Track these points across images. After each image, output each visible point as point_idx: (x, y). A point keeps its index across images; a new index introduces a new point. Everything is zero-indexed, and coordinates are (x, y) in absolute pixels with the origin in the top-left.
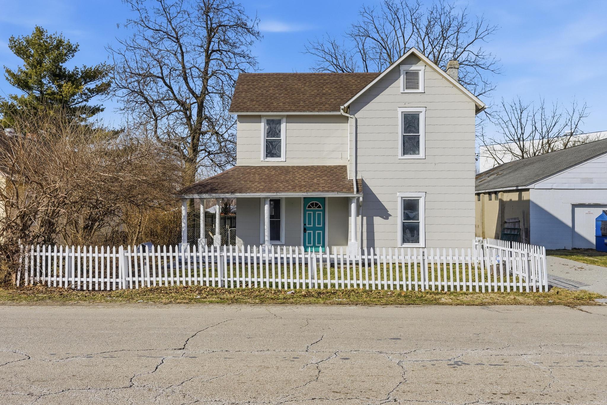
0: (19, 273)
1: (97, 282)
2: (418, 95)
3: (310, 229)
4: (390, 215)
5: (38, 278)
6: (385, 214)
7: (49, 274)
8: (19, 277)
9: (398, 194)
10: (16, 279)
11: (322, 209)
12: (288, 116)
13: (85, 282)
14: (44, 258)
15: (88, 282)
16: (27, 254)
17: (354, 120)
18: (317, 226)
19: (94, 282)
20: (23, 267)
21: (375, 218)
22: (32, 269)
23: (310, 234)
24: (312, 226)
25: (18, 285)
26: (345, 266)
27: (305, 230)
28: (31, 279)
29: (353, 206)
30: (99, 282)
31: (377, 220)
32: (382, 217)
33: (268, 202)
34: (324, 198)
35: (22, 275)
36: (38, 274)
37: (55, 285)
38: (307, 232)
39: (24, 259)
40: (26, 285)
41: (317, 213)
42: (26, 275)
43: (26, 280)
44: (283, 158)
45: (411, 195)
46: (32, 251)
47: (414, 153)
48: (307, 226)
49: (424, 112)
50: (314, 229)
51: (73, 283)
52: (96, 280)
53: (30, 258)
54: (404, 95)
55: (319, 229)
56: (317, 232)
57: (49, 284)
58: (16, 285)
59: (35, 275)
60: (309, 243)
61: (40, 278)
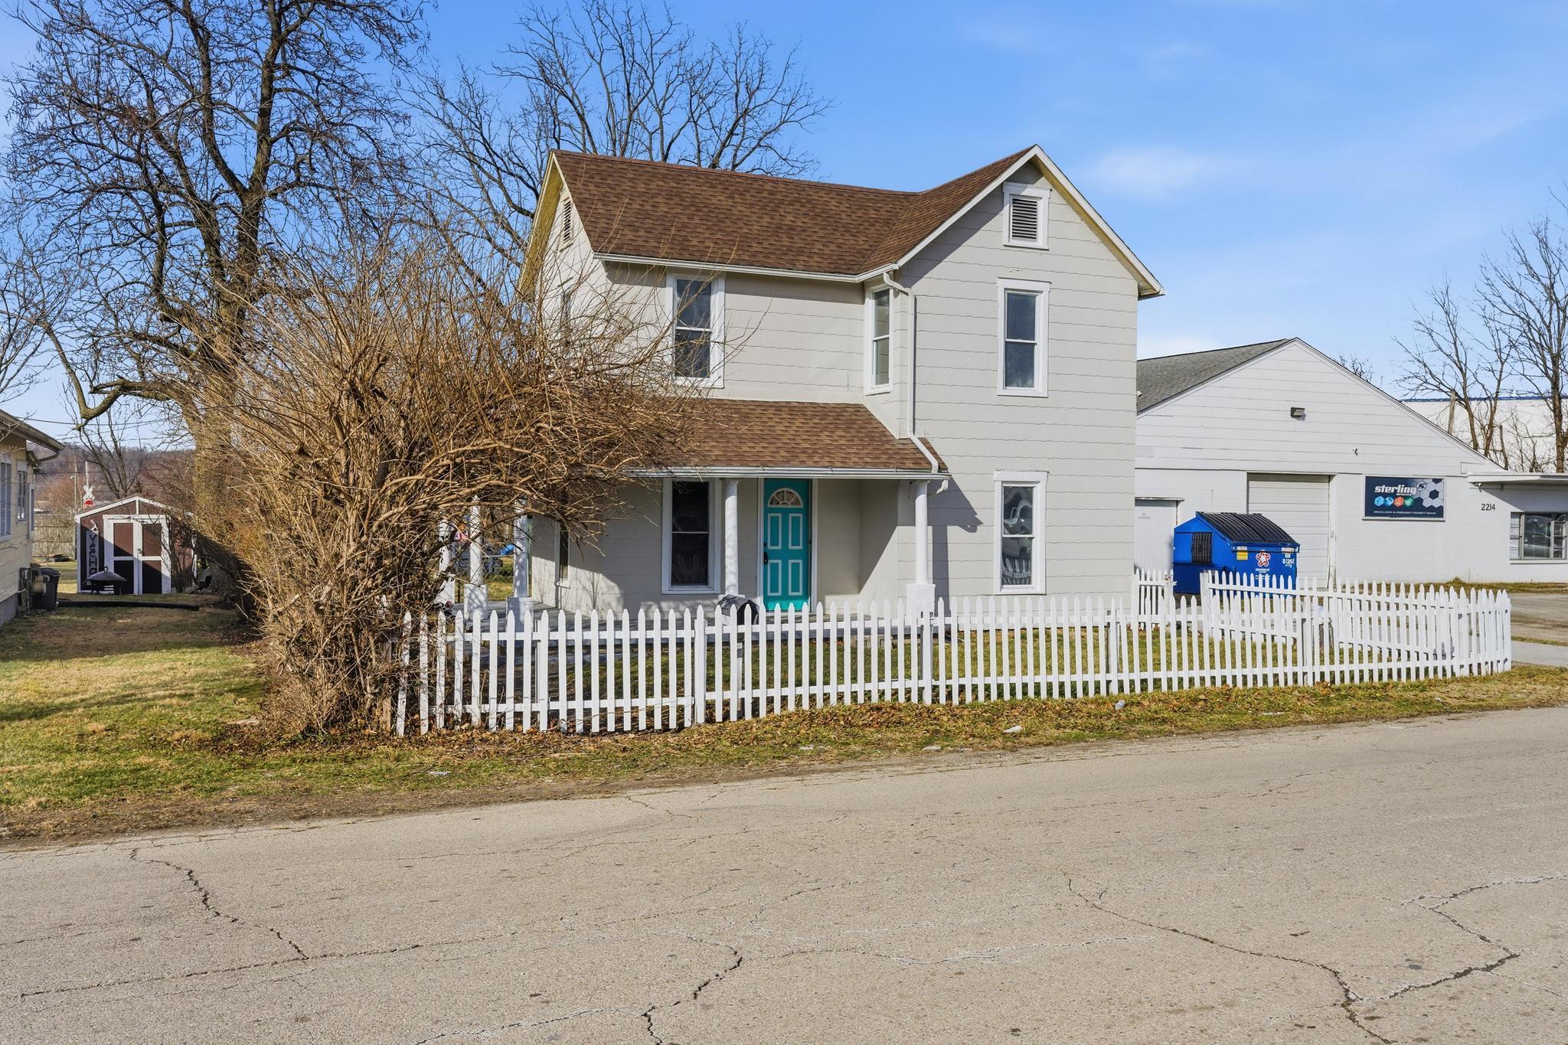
0: (402, 697)
1: (627, 708)
2: (1036, 254)
3: (777, 555)
4: (980, 523)
5: (457, 709)
6: (971, 523)
7: (493, 692)
8: (402, 708)
9: (996, 474)
10: (394, 715)
11: (802, 506)
12: (730, 276)
13: (595, 712)
14: (476, 649)
15: (603, 711)
16: (423, 639)
17: (910, 300)
18: (791, 547)
19: (621, 709)
20: (413, 677)
21: (949, 528)
22: (441, 681)
23: (775, 567)
24: (779, 547)
25: (401, 731)
26: (907, 641)
27: (766, 557)
28: (438, 710)
29: (921, 502)
30: (632, 708)
31: (954, 533)
32: (964, 527)
33: (734, 488)
34: (808, 483)
35: (413, 702)
36: (458, 696)
37: (509, 724)
38: (770, 561)
39: (414, 654)
40: (424, 729)
41: (791, 515)
42: (424, 699)
43: (424, 714)
44: (714, 379)
45: (1018, 476)
46: (442, 629)
47: (1024, 384)
48: (770, 547)
49: (1046, 293)
50: (785, 555)
51: (563, 715)
52: (626, 703)
53: (432, 649)
54: (1012, 252)
55: (794, 555)
56: (790, 562)
57: (492, 722)
58: (394, 731)
59: (449, 700)
60: (774, 589)
61: (464, 708)
